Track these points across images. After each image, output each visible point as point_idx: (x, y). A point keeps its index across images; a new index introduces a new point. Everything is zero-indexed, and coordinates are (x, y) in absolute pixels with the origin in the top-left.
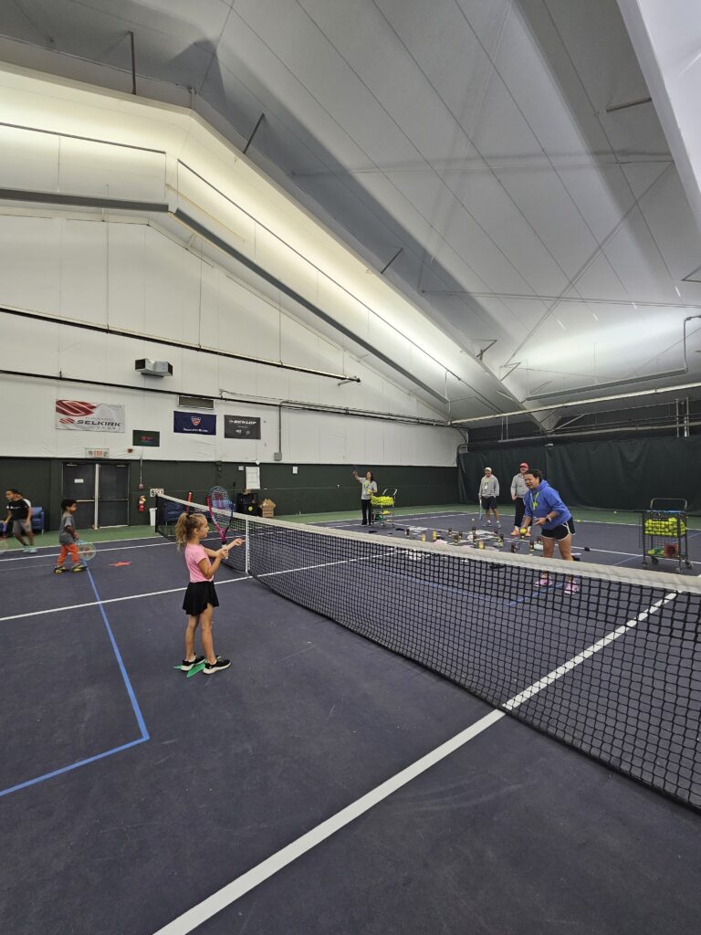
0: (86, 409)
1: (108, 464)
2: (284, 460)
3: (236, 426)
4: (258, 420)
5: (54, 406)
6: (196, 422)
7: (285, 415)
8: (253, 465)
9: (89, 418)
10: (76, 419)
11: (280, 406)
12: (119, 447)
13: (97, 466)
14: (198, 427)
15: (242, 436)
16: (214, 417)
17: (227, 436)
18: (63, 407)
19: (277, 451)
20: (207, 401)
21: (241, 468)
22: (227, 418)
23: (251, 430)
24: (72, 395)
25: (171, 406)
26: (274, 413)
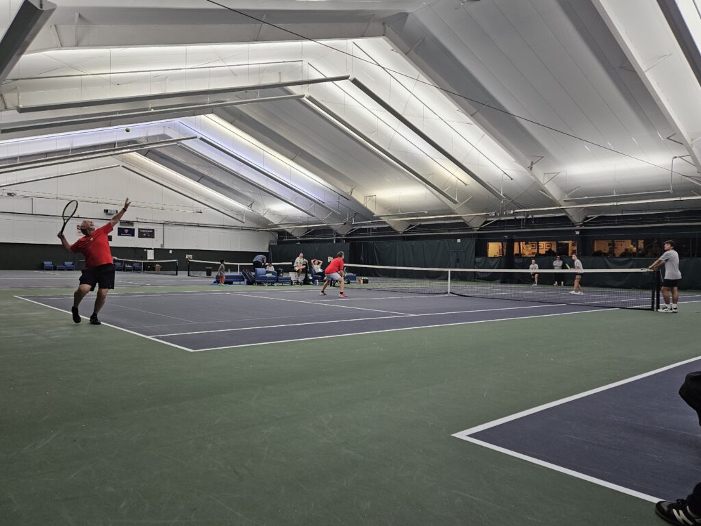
2: (166, 247)
3: (144, 233)
4: (153, 230)
6: (126, 231)
7: (166, 227)
8: (151, 249)
11: (164, 224)
14: (128, 233)
15: (146, 237)
16: (134, 229)
17: (139, 237)
19: (162, 243)
20: (131, 223)
21: (145, 250)
22: (139, 229)
23: (151, 234)
26: (161, 227)
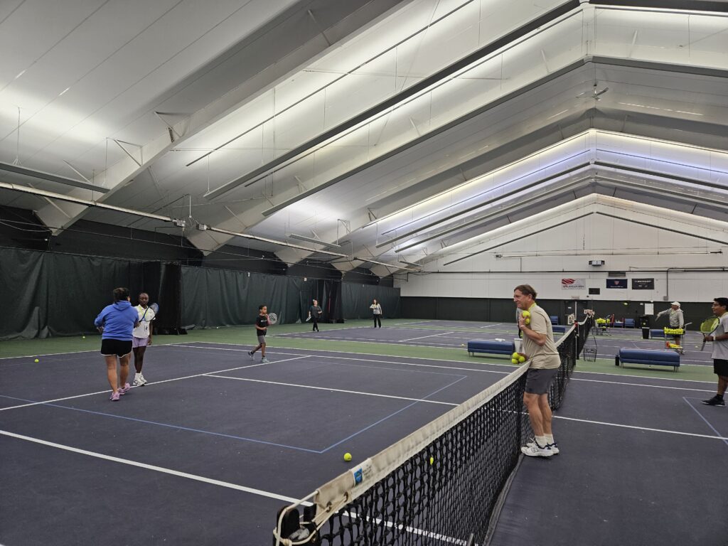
0: (571, 281)
1: (580, 302)
3: (639, 284)
4: (652, 280)
5: (561, 281)
6: (617, 283)
7: (670, 276)
8: (649, 302)
9: (573, 284)
10: (568, 285)
11: (667, 271)
12: (583, 295)
13: (576, 303)
14: (618, 285)
15: (643, 288)
16: (626, 280)
17: (633, 288)
18: (565, 282)
19: (666, 295)
20: (623, 273)
21: (641, 304)
22: (633, 280)
23: (649, 285)
24: (567, 277)
25: (605, 277)
26: (664, 276)
